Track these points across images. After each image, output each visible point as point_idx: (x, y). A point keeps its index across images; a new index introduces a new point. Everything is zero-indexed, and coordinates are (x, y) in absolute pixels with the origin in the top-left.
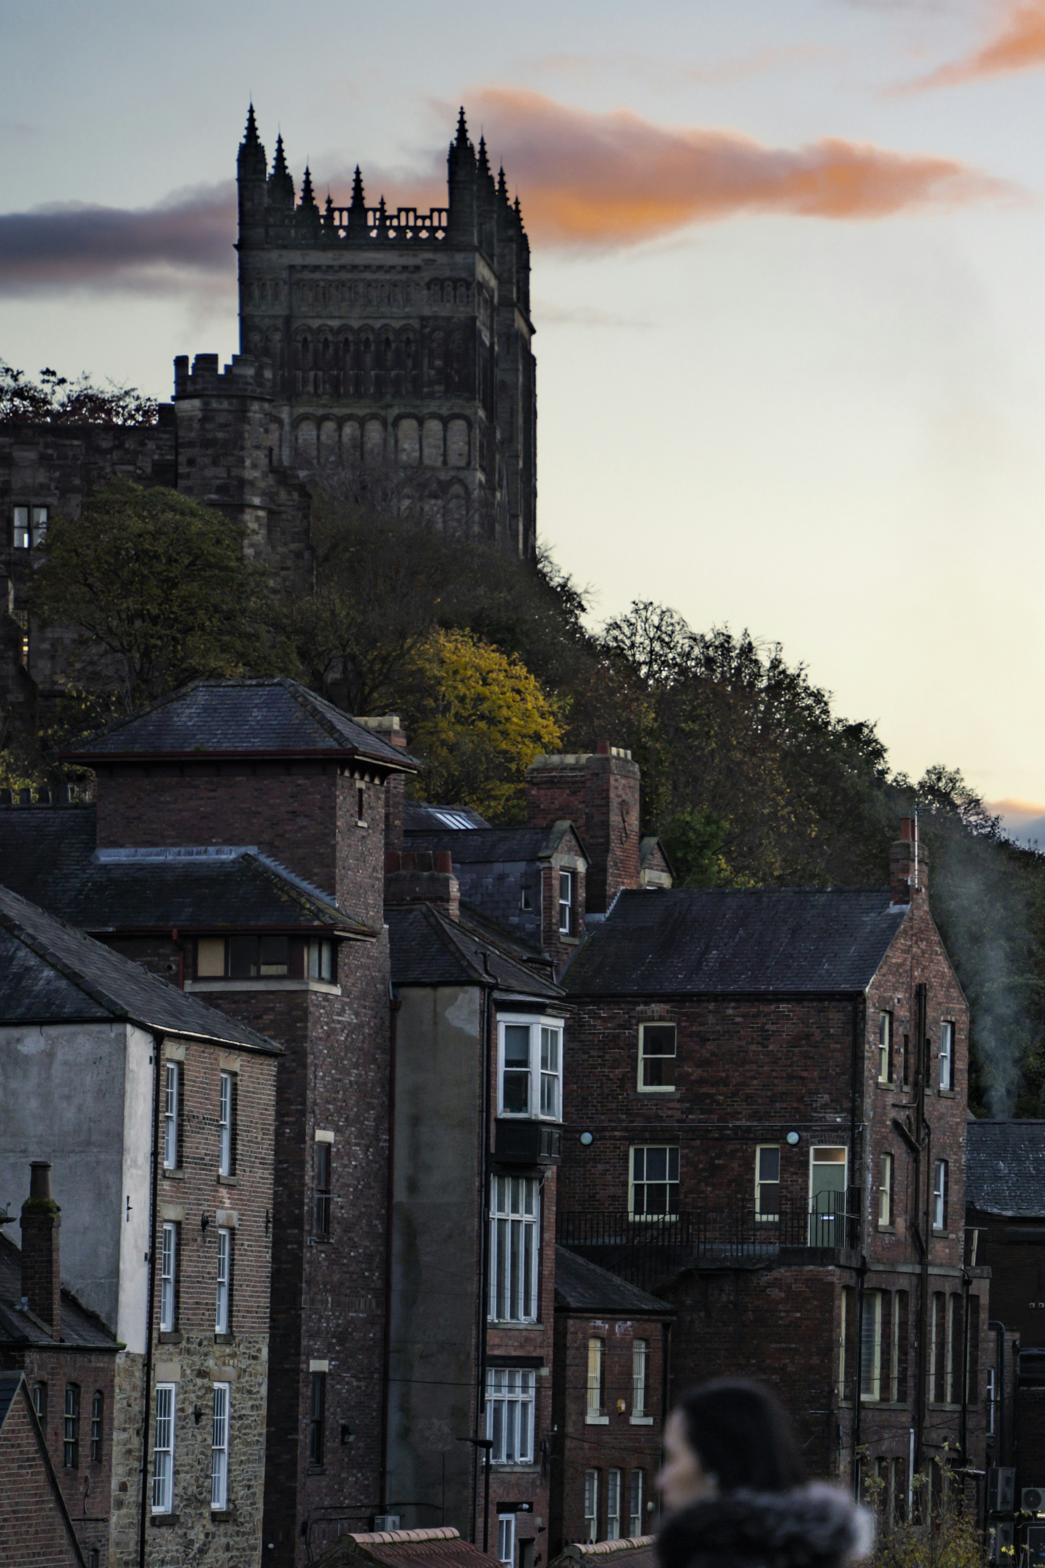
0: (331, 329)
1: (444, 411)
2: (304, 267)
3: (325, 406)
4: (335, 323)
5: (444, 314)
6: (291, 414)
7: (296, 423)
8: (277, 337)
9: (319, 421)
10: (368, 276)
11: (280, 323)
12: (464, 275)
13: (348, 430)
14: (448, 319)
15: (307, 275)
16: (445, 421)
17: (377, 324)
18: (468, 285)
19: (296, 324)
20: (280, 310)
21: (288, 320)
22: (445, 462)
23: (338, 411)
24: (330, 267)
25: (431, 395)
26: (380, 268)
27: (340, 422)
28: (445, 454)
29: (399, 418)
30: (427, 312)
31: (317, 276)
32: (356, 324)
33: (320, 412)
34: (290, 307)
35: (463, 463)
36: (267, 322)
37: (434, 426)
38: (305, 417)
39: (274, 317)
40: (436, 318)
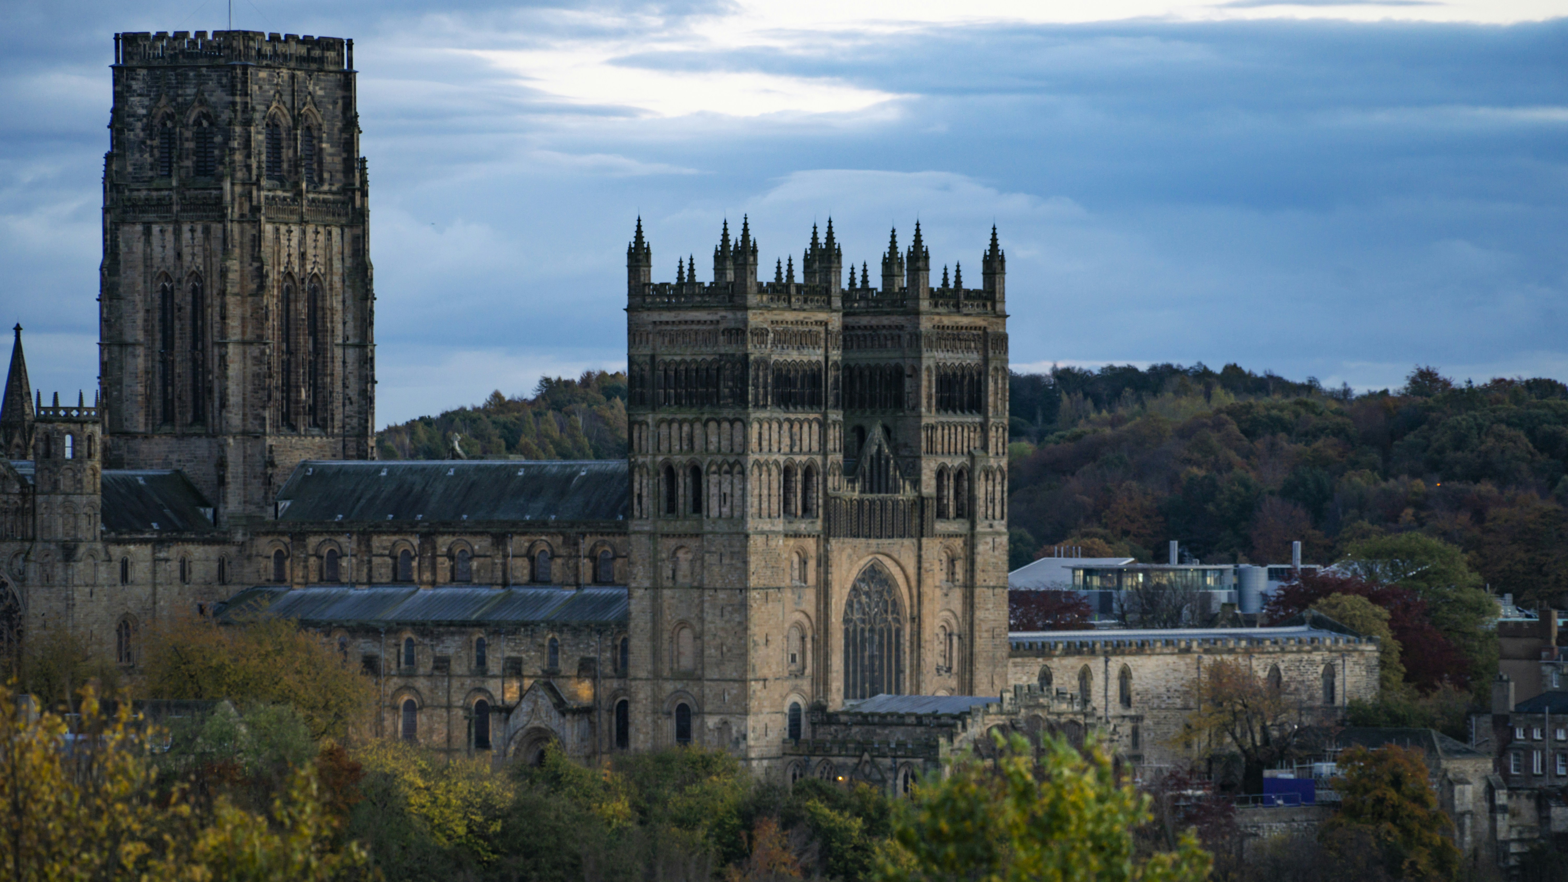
0: (676, 362)
1: (731, 416)
2: (661, 322)
3: (672, 413)
4: (678, 358)
5: (731, 352)
6: (653, 419)
7: (658, 425)
8: (647, 368)
9: (670, 423)
10: (695, 327)
11: (648, 359)
12: (741, 326)
13: (686, 428)
14: (733, 355)
15: (664, 327)
16: (732, 423)
17: (699, 359)
18: (744, 332)
19: (658, 359)
20: (648, 351)
21: (653, 357)
22: (732, 450)
23: (679, 416)
24: (673, 322)
25: (726, 406)
26: (699, 322)
27: (681, 423)
28: (732, 445)
29: (708, 421)
30: (722, 351)
31: (669, 327)
32: (688, 358)
33: (670, 417)
34: (654, 349)
35: (740, 451)
36: (641, 359)
37: (726, 425)
38: (662, 421)
39: (645, 355)
40: (727, 355)
